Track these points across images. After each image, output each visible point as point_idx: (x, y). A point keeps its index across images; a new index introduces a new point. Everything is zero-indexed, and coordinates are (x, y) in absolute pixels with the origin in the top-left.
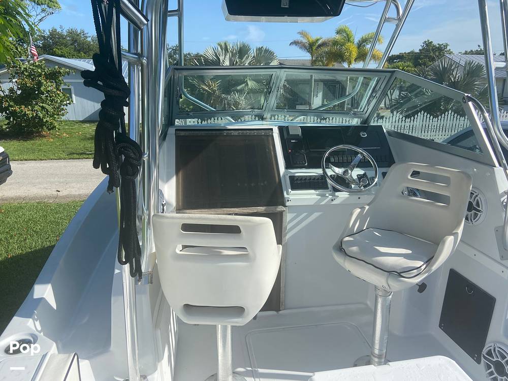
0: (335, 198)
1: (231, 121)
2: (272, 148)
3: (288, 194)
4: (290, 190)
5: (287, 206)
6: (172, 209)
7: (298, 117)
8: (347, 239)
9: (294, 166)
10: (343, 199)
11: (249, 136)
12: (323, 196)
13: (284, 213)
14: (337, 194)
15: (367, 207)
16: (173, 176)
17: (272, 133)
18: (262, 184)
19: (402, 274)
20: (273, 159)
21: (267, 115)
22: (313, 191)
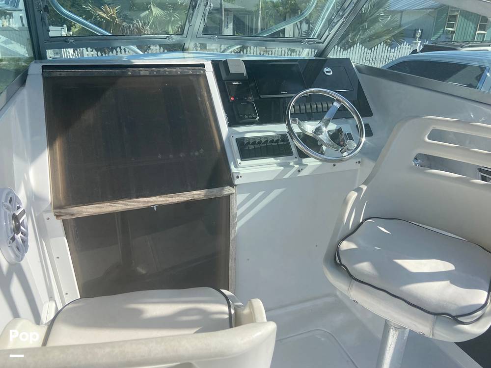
0: (302, 167)
1: (136, 53)
2: (206, 95)
3: (236, 167)
4: (239, 161)
5: (236, 185)
6: (47, 206)
7: (231, 46)
8: (345, 245)
9: (241, 122)
10: (314, 168)
11: (167, 76)
12: (286, 165)
13: (232, 196)
14: (305, 161)
15: (365, 188)
16: (44, 149)
17: (204, 71)
18: (197, 154)
19: (460, 319)
20: (210, 113)
21: (189, 44)
22: (271, 160)
